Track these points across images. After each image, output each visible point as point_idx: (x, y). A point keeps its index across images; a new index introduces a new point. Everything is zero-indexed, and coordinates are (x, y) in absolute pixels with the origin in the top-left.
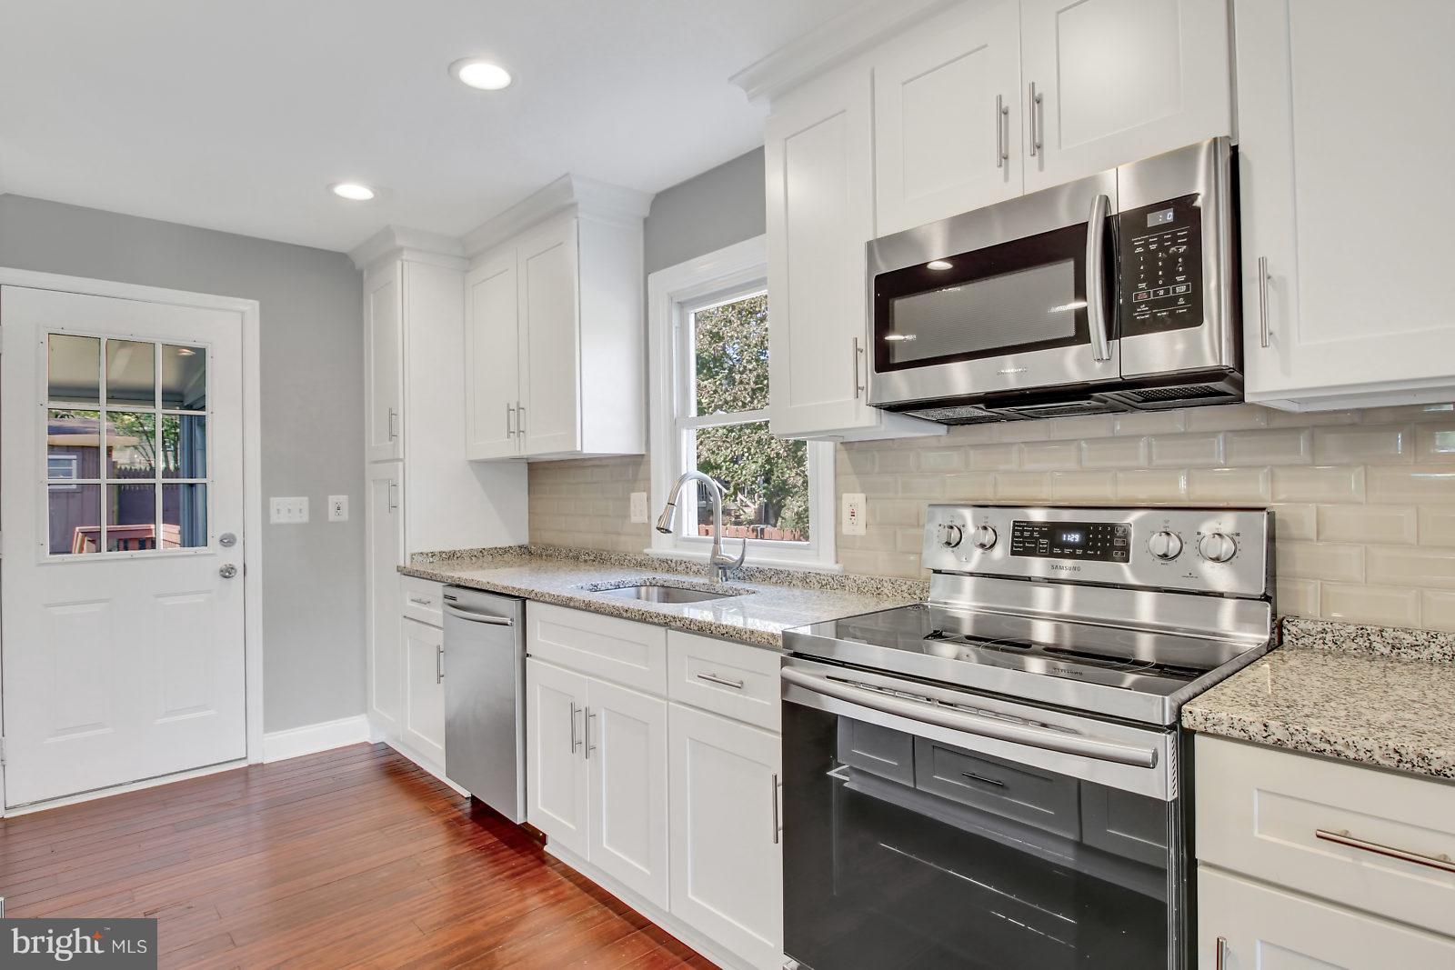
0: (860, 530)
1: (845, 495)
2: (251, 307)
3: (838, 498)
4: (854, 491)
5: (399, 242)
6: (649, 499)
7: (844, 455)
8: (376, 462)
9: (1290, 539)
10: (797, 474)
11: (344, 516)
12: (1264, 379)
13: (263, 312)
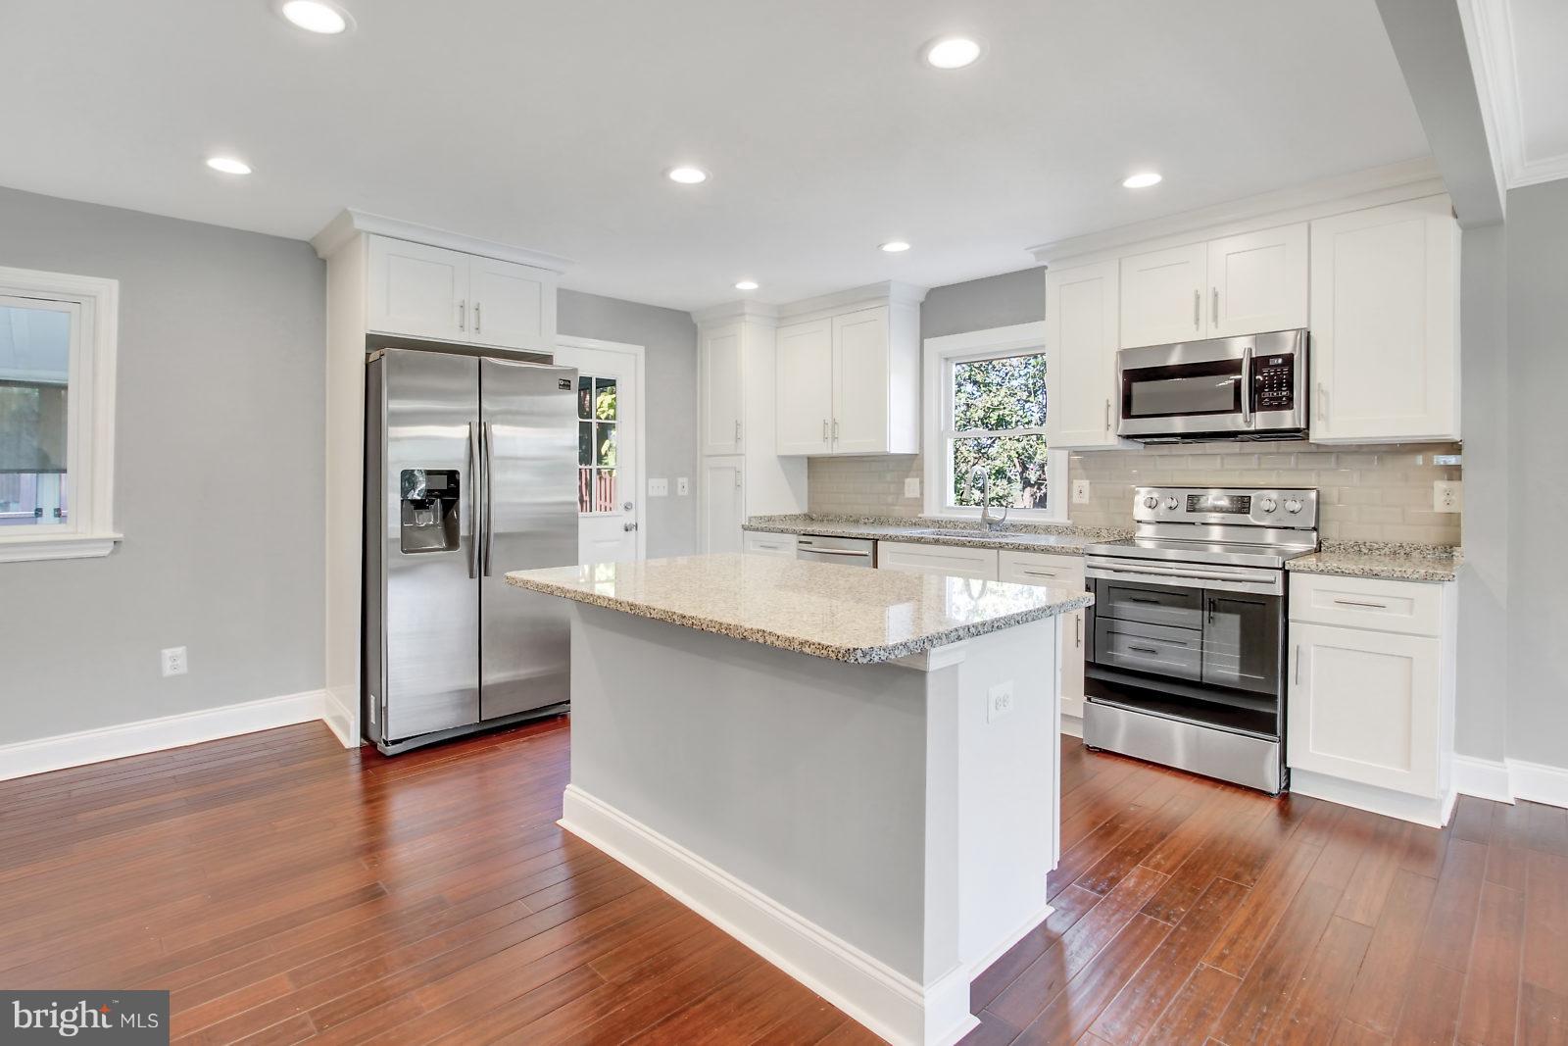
0: (1085, 499)
1: (1075, 481)
2: (640, 350)
3: (1070, 483)
4: (1082, 479)
5: (746, 310)
6: (922, 482)
8: (709, 455)
9: (1326, 503)
11: (686, 492)
12: (1318, 433)
13: (647, 354)
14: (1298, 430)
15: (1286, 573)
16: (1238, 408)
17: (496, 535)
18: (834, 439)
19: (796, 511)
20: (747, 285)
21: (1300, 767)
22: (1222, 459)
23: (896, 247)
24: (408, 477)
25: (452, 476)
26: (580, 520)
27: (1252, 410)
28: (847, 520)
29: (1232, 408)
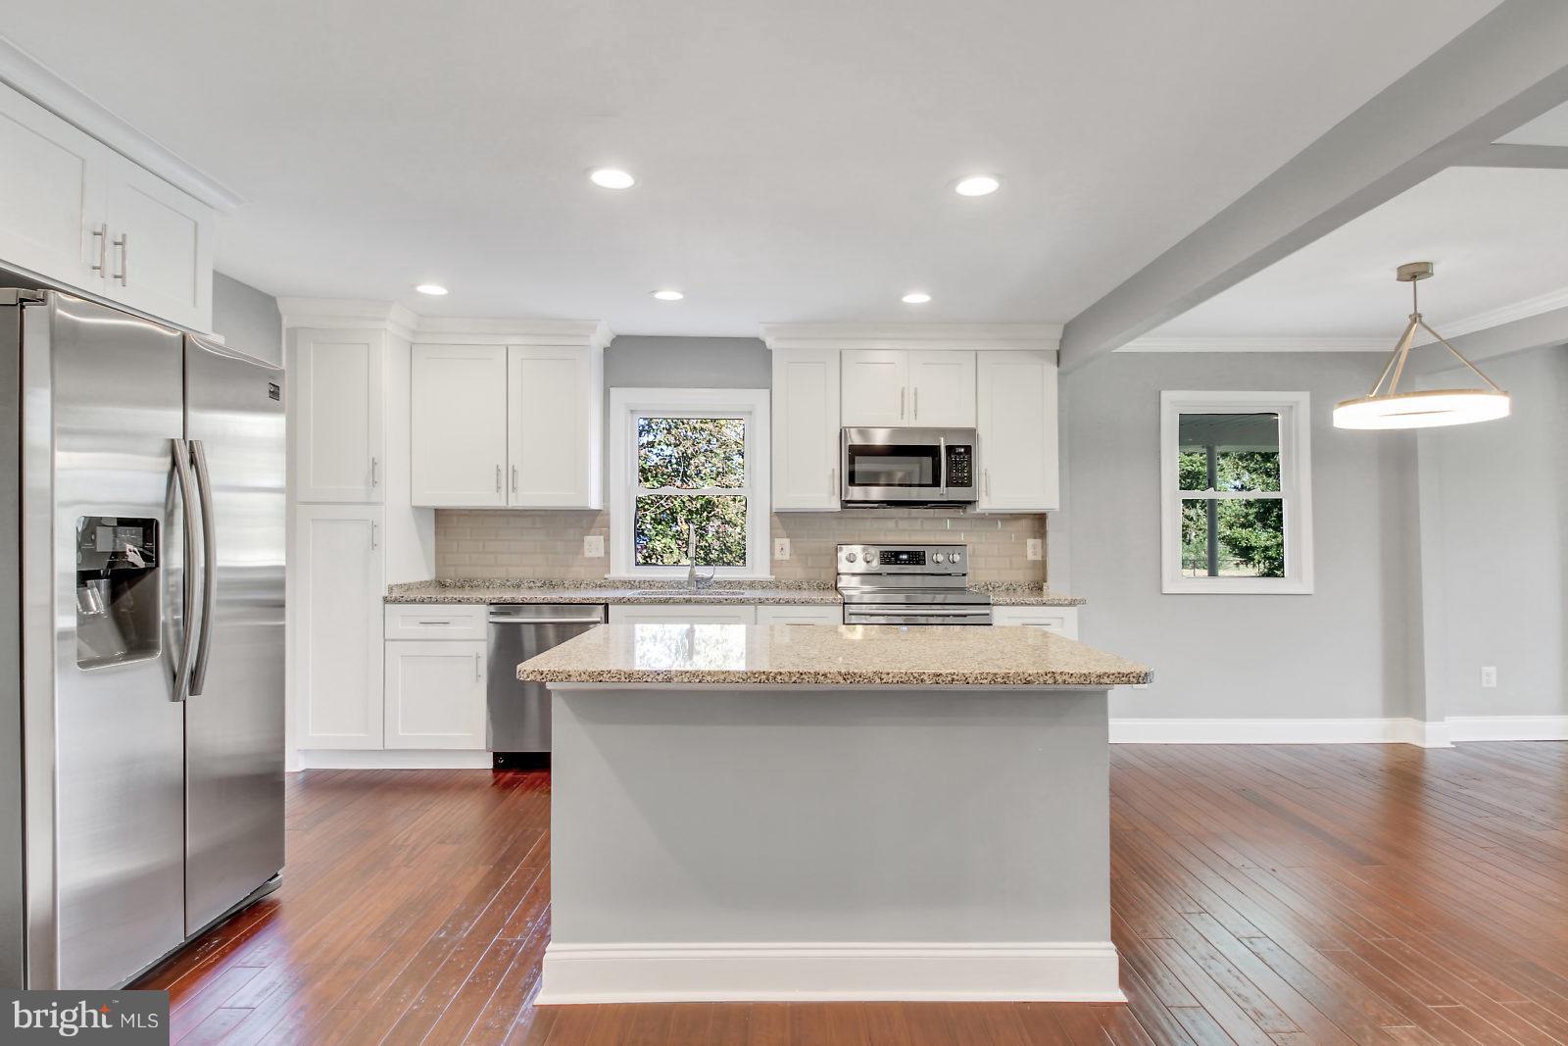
0: (787, 556)
1: (776, 540)
3: (772, 541)
4: (783, 538)
5: (388, 315)
6: (607, 540)
15: (991, 607)
16: (936, 483)
18: (512, 488)
19: (428, 578)
22: (897, 523)
27: (947, 485)
29: (931, 482)
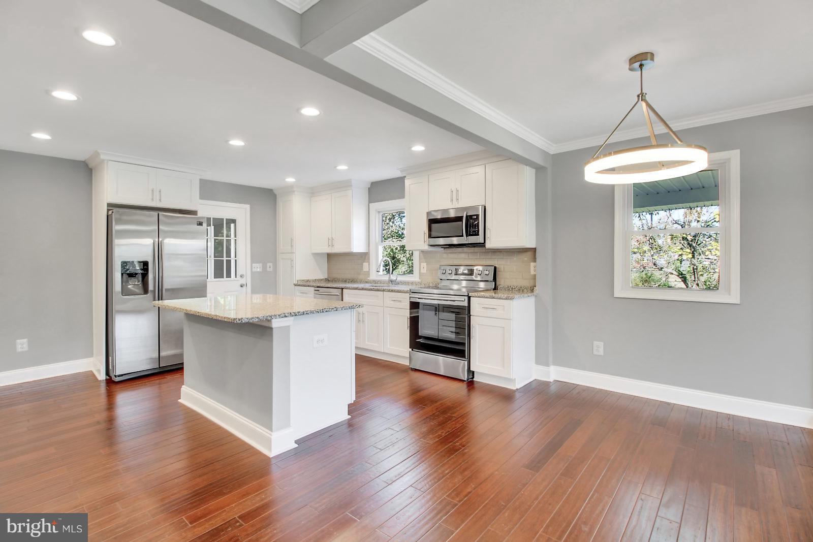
0: (425, 271)
1: (422, 264)
2: (248, 207)
3: (420, 265)
4: (424, 263)
5: (295, 190)
6: (369, 264)
7: (421, 254)
8: (281, 253)
9: (499, 271)
10: (404, 256)
11: (271, 269)
12: (488, 245)
13: (251, 208)
14: (483, 244)
15: (469, 298)
17: (166, 290)
18: (333, 246)
19: (322, 278)
20: (290, 180)
21: (478, 371)
23: (342, 167)
24: (124, 264)
25: (145, 264)
26: (208, 283)
27: (467, 236)
28: (342, 281)
